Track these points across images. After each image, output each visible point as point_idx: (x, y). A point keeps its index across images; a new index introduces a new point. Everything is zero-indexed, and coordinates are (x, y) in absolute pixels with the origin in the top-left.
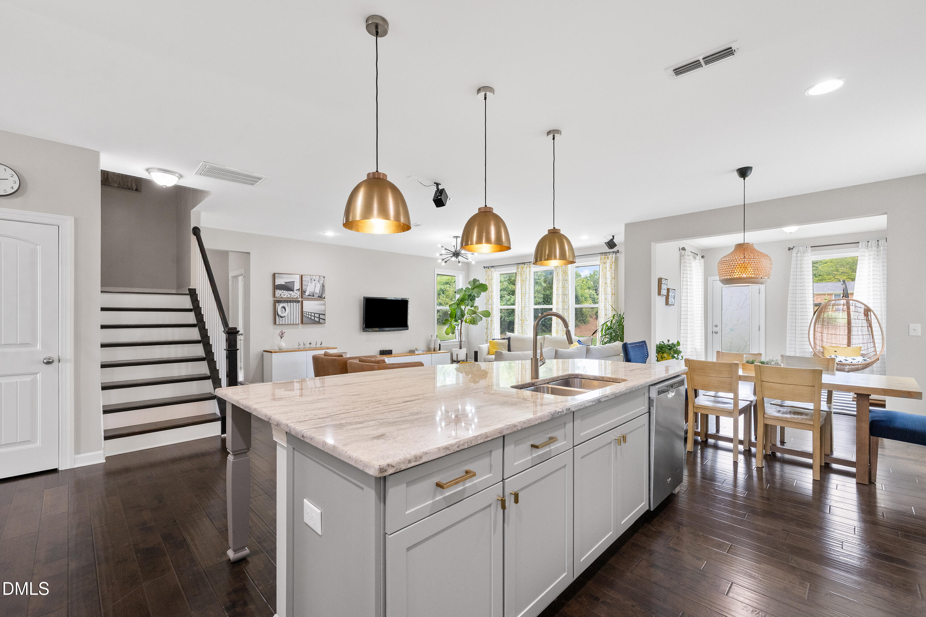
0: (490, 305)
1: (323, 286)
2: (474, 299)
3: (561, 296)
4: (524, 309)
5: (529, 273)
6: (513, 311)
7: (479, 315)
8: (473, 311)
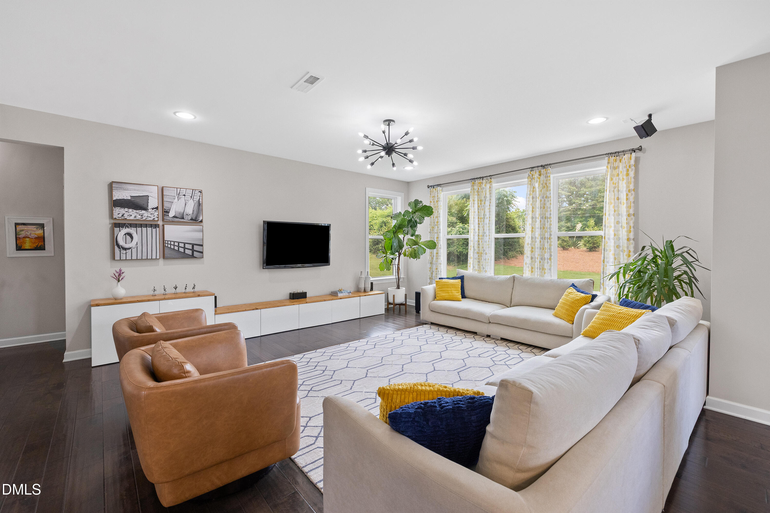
0: (436, 234)
1: (199, 204)
2: (416, 226)
3: (538, 221)
4: (483, 239)
5: (490, 190)
6: (466, 242)
7: (422, 246)
8: (414, 241)
